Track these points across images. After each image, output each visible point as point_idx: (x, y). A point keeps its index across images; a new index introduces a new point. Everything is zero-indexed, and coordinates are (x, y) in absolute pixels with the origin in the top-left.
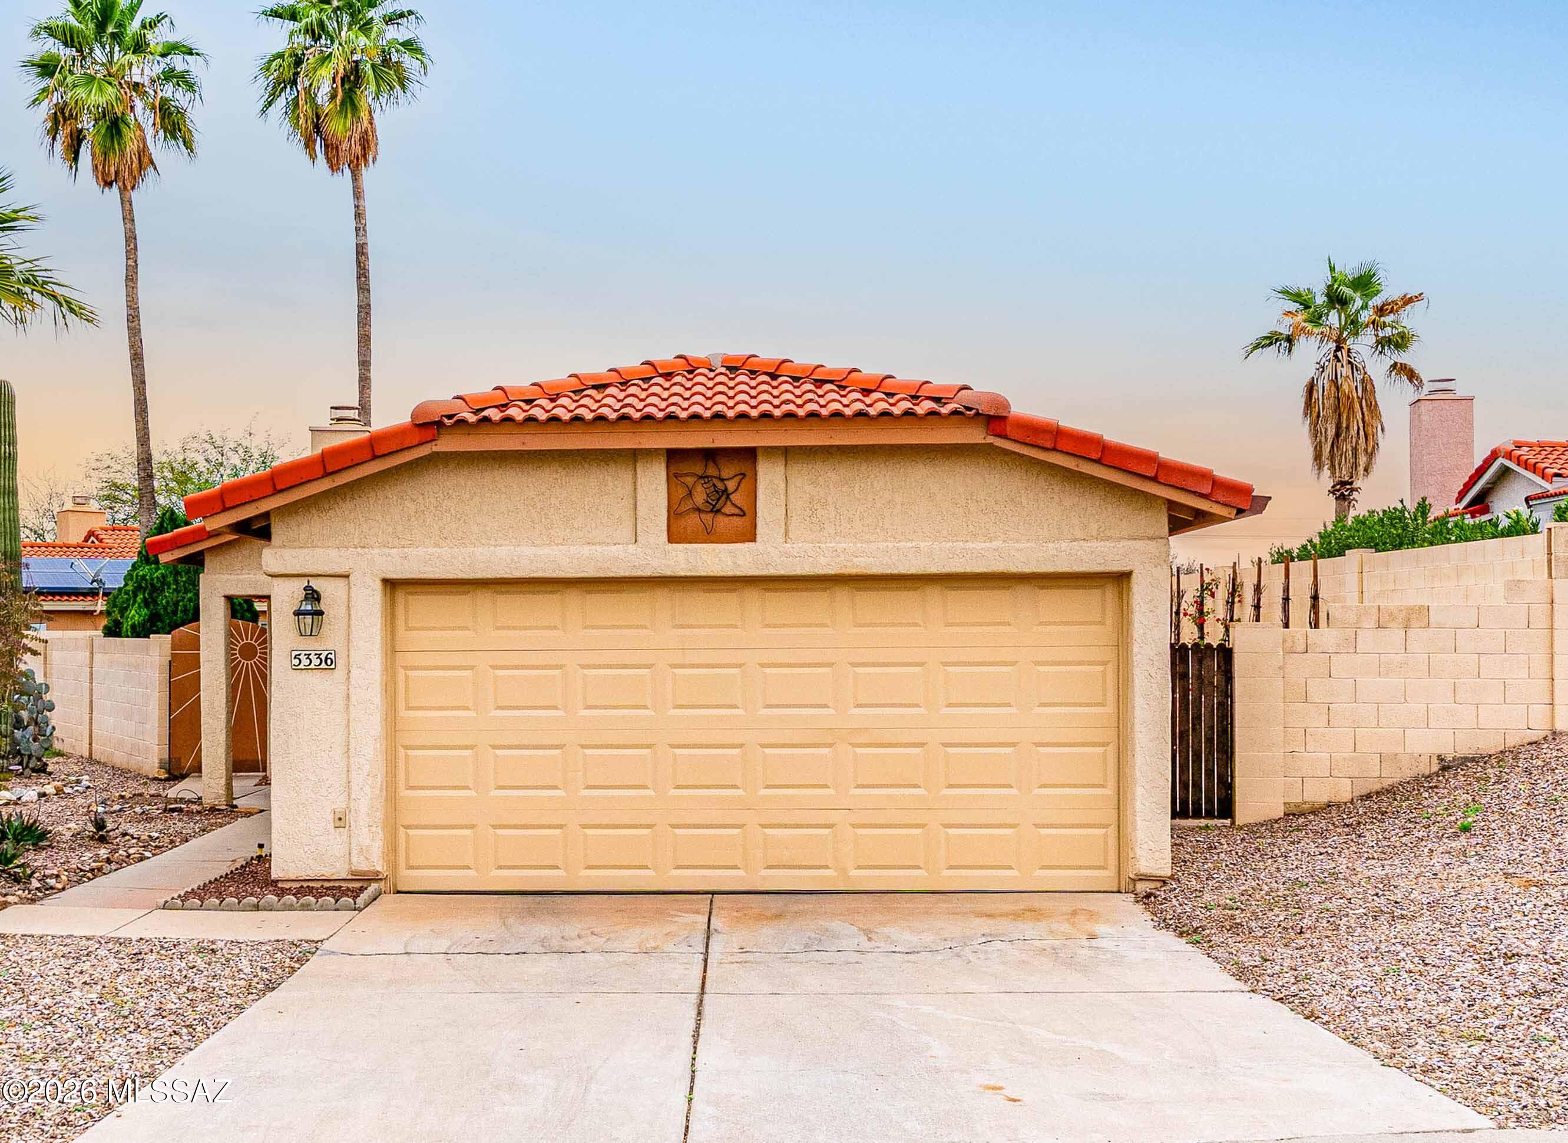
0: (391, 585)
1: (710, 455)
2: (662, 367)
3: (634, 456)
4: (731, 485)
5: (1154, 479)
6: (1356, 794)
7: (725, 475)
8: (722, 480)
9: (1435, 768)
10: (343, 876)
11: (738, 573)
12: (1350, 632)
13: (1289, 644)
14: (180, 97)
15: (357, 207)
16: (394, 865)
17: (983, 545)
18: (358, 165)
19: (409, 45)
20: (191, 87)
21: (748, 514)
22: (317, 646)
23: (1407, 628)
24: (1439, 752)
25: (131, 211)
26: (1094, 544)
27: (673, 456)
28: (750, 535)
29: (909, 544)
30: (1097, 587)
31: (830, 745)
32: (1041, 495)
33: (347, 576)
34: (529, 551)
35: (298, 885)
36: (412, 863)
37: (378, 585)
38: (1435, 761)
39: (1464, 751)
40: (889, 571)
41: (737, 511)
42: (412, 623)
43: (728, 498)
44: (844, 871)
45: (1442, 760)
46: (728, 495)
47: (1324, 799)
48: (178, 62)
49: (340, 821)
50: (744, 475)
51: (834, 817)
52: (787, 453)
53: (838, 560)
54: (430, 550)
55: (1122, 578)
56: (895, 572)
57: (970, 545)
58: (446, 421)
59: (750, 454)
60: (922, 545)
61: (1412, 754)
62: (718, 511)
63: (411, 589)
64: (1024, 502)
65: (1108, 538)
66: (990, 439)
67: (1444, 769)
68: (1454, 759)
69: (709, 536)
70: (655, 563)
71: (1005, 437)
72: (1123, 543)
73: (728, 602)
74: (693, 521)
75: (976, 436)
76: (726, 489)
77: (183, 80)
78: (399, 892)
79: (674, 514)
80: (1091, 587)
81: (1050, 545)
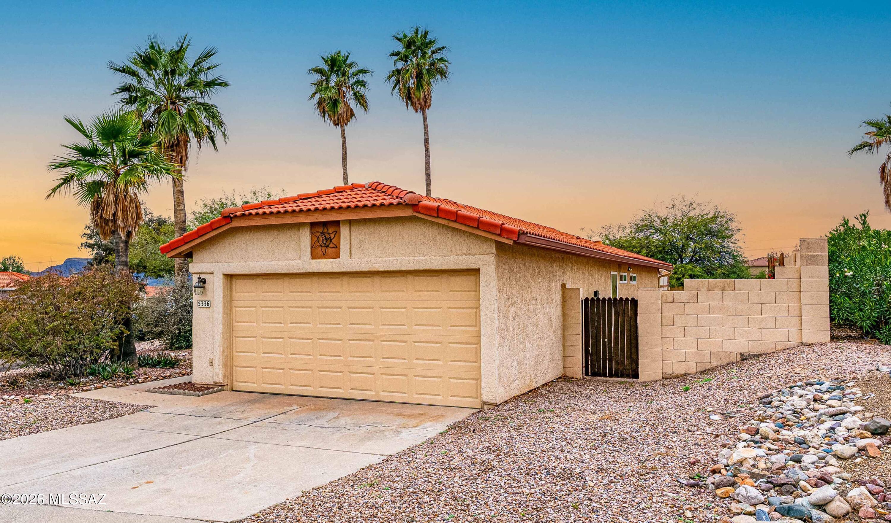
0: (230, 277)
1: (325, 224)
2: (338, 189)
3: (298, 226)
4: (332, 236)
5: (478, 228)
6: (698, 370)
7: (330, 232)
8: (329, 234)
9: (739, 359)
10: (212, 383)
11: (334, 271)
12: (695, 293)
13: (664, 298)
14: (362, 90)
15: (424, 125)
16: (231, 381)
17: (421, 258)
18: (423, 108)
19: (441, 60)
20: (364, 86)
21: (337, 247)
22: (205, 299)
23: (723, 291)
24: (741, 351)
25: (344, 134)
26: (464, 257)
27: (313, 225)
28: (338, 256)
29: (394, 258)
30: (473, 275)
31: (373, 341)
32: (445, 236)
33: (213, 273)
34: (266, 263)
35: (200, 386)
36: (238, 380)
37: (221, 276)
38: (739, 356)
39: (754, 351)
40: (386, 269)
41: (334, 246)
42: (238, 290)
43: (331, 241)
44: (377, 392)
45: (742, 355)
46: (331, 240)
47: (683, 372)
48: (361, 77)
49: (211, 363)
50: (337, 232)
51: (375, 370)
52: (350, 222)
53: (368, 265)
54: (237, 263)
55: (476, 271)
56: (389, 270)
57: (416, 258)
58: (231, 215)
59: (337, 223)
60: (398, 258)
61: (726, 352)
62: (328, 246)
63: (238, 277)
64: (438, 239)
65: (471, 254)
66: (415, 214)
67: (743, 360)
68: (749, 355)
69: (325, 256)
70: (306, 267)
71: (420, 213)
72: (476, 256)
73: (337, 283)
74: (319, 251)
75: (409, 213)
76: (330, 237)
77: (361, 83)
78: (233, 391)
79: (313, 248)
80: (470, 275)
81: (447, 258)
